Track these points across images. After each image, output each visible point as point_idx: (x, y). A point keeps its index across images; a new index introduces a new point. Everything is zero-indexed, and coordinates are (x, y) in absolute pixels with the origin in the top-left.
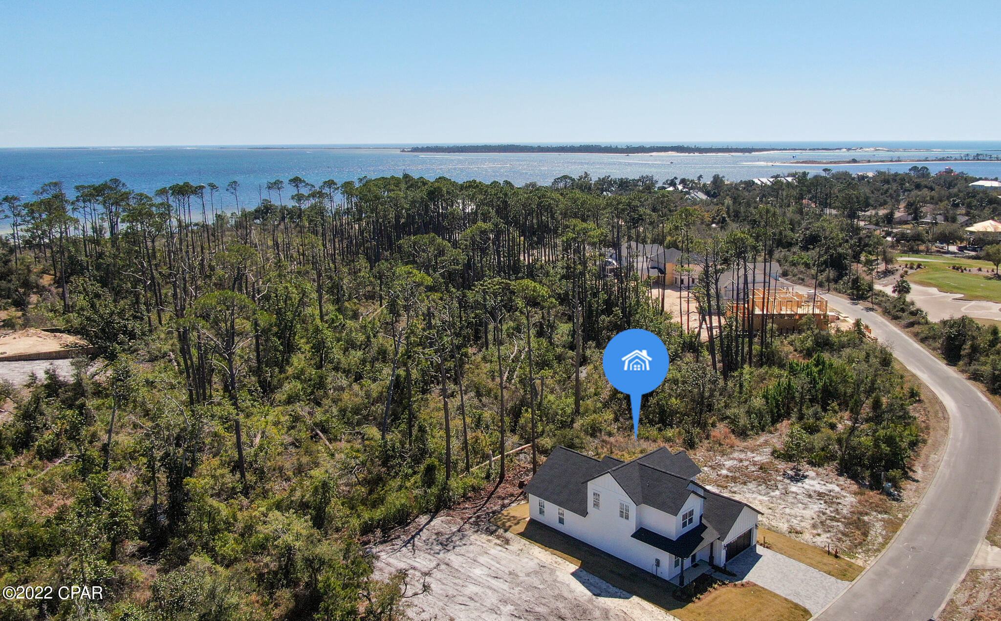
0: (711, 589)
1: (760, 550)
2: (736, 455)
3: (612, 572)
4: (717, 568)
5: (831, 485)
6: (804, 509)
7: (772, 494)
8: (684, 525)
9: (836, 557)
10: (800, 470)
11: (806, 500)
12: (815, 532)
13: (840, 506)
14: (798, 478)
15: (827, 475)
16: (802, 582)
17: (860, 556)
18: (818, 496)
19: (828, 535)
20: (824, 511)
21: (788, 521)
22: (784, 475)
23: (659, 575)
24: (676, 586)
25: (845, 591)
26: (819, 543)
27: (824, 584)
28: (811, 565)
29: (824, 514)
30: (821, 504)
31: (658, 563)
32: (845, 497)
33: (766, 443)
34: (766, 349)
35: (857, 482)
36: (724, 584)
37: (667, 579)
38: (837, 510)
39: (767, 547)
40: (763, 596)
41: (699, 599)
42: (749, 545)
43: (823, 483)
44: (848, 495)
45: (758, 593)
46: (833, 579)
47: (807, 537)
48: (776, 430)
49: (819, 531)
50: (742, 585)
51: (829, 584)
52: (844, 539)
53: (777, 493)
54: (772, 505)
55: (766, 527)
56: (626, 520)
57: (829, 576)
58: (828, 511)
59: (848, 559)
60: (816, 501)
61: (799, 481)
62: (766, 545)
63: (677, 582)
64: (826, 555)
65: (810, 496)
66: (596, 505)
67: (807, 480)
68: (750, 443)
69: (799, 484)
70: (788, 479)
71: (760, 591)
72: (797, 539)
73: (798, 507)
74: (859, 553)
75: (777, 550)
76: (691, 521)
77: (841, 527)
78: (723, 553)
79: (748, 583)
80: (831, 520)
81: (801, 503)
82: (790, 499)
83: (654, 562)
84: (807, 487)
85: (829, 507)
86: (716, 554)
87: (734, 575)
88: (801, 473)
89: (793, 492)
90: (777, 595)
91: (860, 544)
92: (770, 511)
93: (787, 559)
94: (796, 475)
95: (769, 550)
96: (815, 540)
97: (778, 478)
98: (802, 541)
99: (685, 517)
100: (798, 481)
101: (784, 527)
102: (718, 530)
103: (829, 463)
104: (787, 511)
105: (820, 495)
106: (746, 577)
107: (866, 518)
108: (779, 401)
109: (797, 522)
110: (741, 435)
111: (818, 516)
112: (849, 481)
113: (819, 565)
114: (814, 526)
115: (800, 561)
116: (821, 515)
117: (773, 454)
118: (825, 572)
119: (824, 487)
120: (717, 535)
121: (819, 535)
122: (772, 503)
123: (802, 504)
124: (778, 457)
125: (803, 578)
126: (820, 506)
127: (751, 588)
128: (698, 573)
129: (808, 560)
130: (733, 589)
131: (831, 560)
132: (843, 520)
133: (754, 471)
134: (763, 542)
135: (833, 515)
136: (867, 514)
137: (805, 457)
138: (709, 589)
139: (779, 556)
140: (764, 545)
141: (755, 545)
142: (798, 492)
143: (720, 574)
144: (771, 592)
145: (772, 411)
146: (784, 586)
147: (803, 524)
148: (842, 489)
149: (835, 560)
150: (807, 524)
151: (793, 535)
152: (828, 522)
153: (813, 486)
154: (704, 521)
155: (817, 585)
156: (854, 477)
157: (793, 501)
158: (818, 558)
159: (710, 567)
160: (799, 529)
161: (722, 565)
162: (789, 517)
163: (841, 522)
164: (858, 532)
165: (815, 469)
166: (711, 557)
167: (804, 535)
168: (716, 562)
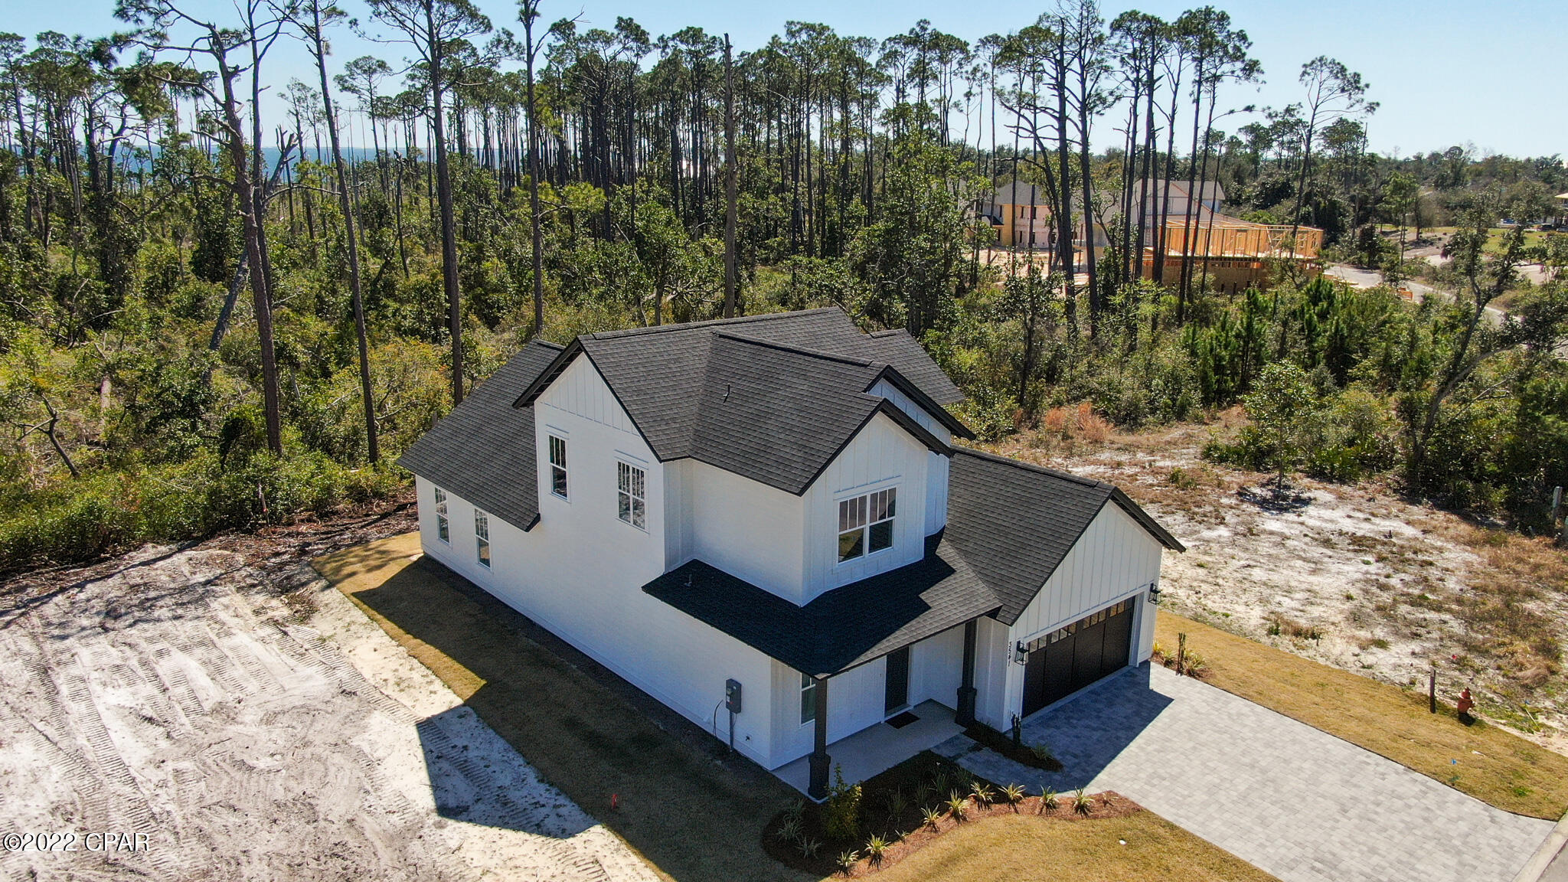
0: (940, 821)
1: (1161, 679)
2: (1105, 456)
3: (572, 724)
4: (984, 736)
5: (1387, 523)
6: (1314, 572)
7: (1206, 534)
8: (851, 549)
9: (1466, 720)
10: (1288, 487)
11: (1317, 551)
12: (1364, 634)
13: (1432, 570)
14: (1281, 502)
15: (1369, 500)
16: (1344, 811)
17: (1554, 724)
18: (1354, 543)
19: (1415, 646)
20: (1382, 580)
21: (1263, 601)
22: (1239, 494)
23: (741, 746)
24: (795, 794)
25: (1543, 860)
26: (1387, 672)
27: (1439, 823)
28: (1368, 745)
29: (1383, 587)
30: (1367, 563)
31: (735, 693)
32: (1441, 550)
33: (1189, 438)
34: (1190, 301)
35: (1466, 518)
36: (1002, 798)
37: (768, 766)
38: (1426, 579)
39: (1191, 673)
40: (1171, 861)
41: (877, 858)
42: (1124, 660)
43: (1361, 515)
44: (1450, 546)
45: (1147, 849)
46: (1473, 806)
47: (1338, 647)
48: (1214, 418)
49: (1380, 633)
50: (1081, 808)
51: (1463, 827)
52: (1478, 662)
53: (1223, 532)
54: (1207, 558)
55: (1191, 613)
56: (635, 530)
57: (1455, 795)
58: (1394, 581)
59: (1515, 732)
60: (1351, 555)
61: (1286, 510)
62: (1186, 666)
63: (800, 781)
64: (1425, 711)
65: (1327, 543)
66: (560, 482)
67: (1311, 510)
68: (1143, 437)
69: (1290, 516)
70: (1254, 503)
71: (1155, 839)
72: (1303, 654)
73: (1292, 567)
74: (1548, 714)
75: (1228, 685)
76: (882, 537)
77: (1457, 627)
78: (1015, 676)
79: (1105, 801)
80: (1412, 604)
81: (1300, 558)
82: (1264, 546)
83: (721, 695)
84: (1311, 522)
85: (1396, 571)
86: (983, 681)
87: (1052, 765)
88: (1292, 493)
89: (1272, 533)
90: (1236, 863)
91: (1541, 681)
92: (1200, 571)
93: (1271, 718)
94: (1276, 497)
95: (1199, 684)
96: (1368, 659)
97: (1224, 501)
98: (1321, 661)
99: (850, 510)
100: (1282, 510)
101: (1253, 617)
102: (994, 582)
103: (1370, 477)
104: (1258, 574)
105: (1360, 544)
106: (1102, 776)
107: (1531, 606)
108: (1222, 358)
109: (1295, 604)
110: (1124, 422)
111: (1366, 592)
112: (1441, 515)
113: (1403, 744)
114: (1356, 618)
115: (1323, 727)
116: (1374, 589)
117: (1206, 454)
118: (1434, 775)
119: (1366, 526)
120: (985, 598)
121: (1381, 644)
122: (1205, 553)
123: (1305, 560)
124: (1222, 460)
125: (1347, 793)
126: (1365, 568)
127: (1123, 822)
128: (906, 747)
129: (1353, 726)
130: (1039, 825)
131: (1448, 730)
132: (1454, 607)
133: (1152, 485)
134: (1174, 654)
135: (1416, 591)
136: (1530, 595)
137: (1301, 462)
138: (934, 816)
139: (1237, 704)
140: (1179, 664)
141: (1146, 664)
142: (1287, 532)
143: (995, 757)
144: (1207, 847)
145: (1204, 378)
146: (1263, 822)
147: (1316, 611)
148: (1425, 532)
149: (1462, 733)
150: (1332, 611)
151: (1285, 642)
152: (1403, 609)
153: (1332, 521)
154: (946, 551)
155: (1410, 828)
156: (1456, 505)
157: (1272, 551)
158: (1395, 721)
159: (957, 730)
160: (1303, 623)
161: (1006, 726)
162: (1266, 592)
163: (1449, 611)
164: (1520, 645)
165: (1330, 486)
166: (967, 693)
167: (1325, 643)
168: (984, 711)
